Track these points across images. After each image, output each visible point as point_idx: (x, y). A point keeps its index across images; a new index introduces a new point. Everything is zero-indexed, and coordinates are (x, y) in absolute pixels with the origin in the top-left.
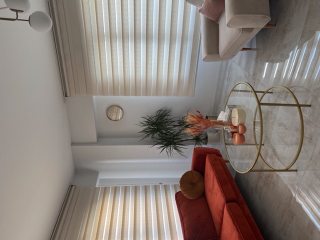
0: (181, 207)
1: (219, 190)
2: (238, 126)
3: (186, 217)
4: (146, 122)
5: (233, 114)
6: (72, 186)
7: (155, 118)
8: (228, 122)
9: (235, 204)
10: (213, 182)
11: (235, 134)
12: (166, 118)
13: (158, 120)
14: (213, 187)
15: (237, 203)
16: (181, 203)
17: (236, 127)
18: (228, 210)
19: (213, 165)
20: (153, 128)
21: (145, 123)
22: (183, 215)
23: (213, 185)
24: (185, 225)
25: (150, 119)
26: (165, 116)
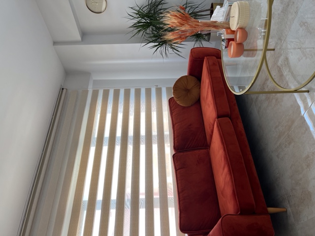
0: (174, 114)
1: (212, 102)
2: (237, 31)
3: (177, 125)
4: (137, 14)
5: (232, 11)
6: (63, 89)
7: (146, 8)
8: (224, 23)
9: (227, 119)
10: (208, 92)
11: (231, 42)
12: (160, 7)
13: (150, 10)
14: (207, 98)
15: (230, 118)
16: (174, 110)
17: (233, 32)
18: (218, 126)
19: (210, 72)
20: (145, 22)
21: (135, 15)
22: (174, 122)
23: (207, 94)
24: (175, 132)
25: (140, 10)
26: (159, 4)
